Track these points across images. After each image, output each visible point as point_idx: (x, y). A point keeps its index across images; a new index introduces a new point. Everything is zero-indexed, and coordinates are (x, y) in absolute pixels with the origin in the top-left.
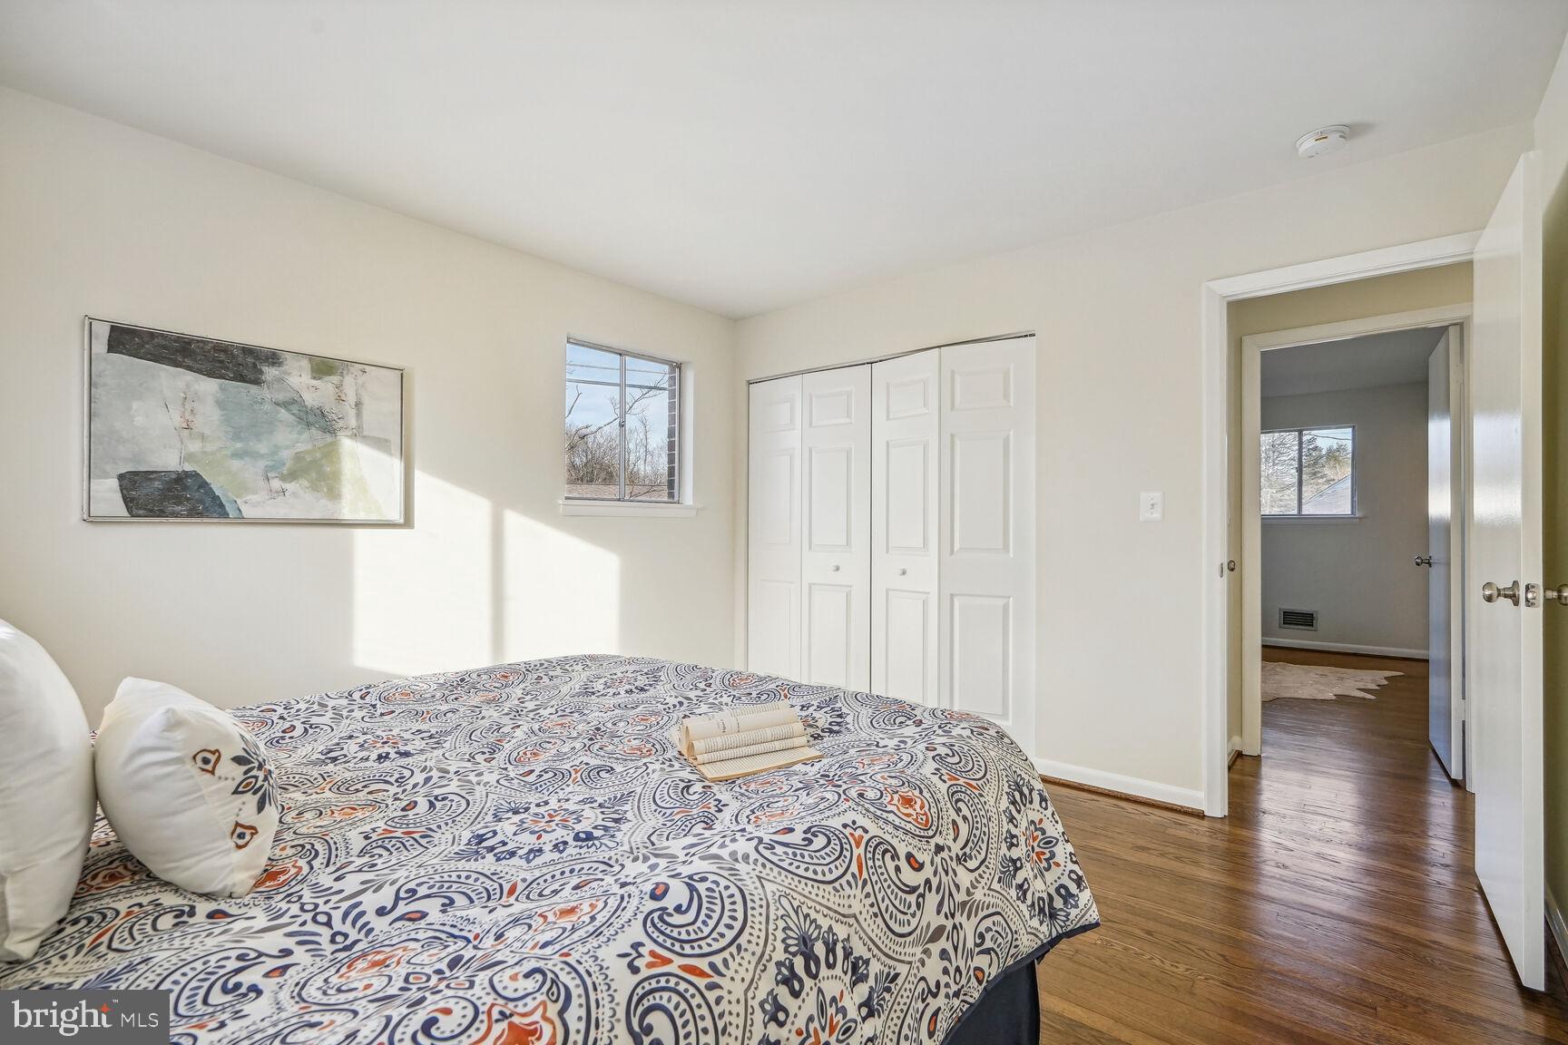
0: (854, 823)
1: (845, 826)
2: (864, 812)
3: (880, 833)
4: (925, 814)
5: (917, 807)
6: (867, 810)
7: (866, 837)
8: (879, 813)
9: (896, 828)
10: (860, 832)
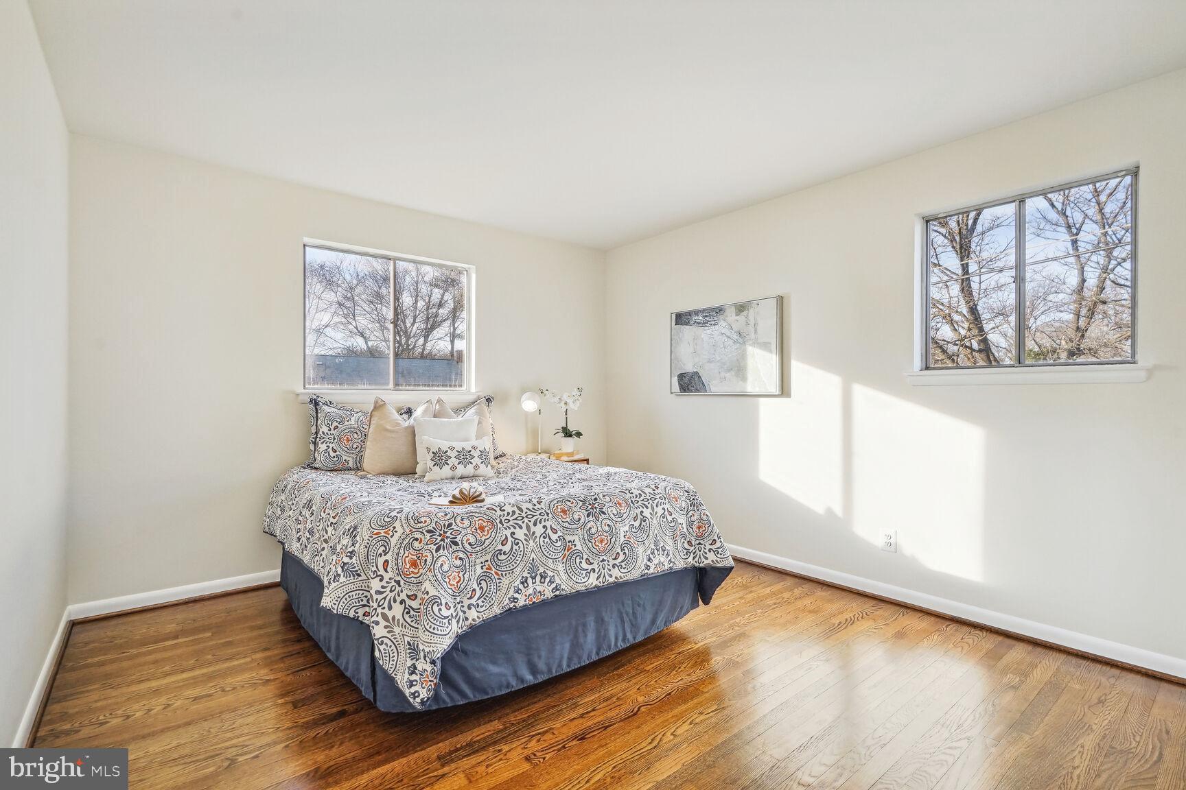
0: (396, 532)
1: (394, 528)
2: (402, 538)
3: (393, 545)
4: (410, 574)
5: (411, 570)
6: (403, 540)
7: (389, 537)
8: (403, 546)
9: (398, 554)
10: (391, 534)
